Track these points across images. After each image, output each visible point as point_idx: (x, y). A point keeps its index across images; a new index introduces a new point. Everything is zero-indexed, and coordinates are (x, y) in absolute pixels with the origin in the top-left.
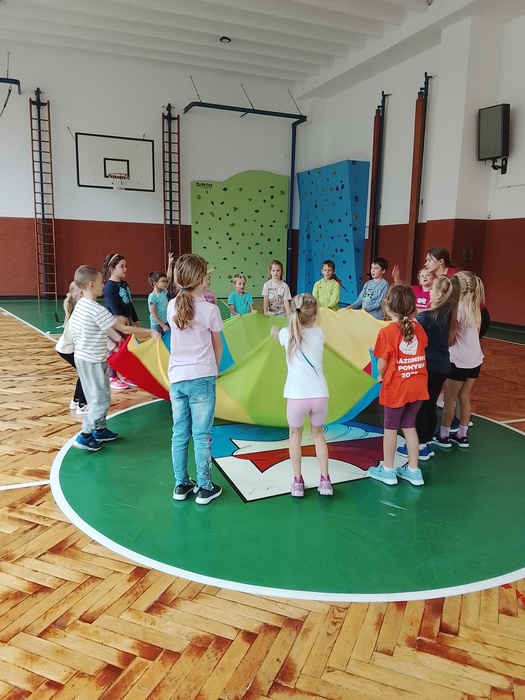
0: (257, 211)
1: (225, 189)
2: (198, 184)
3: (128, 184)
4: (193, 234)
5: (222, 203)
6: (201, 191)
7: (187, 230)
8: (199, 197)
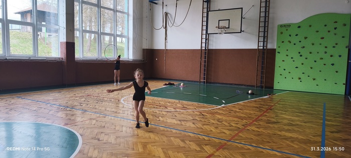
0: (322, 38)
1: (299, 27)
2: (281, 26)
3: (228, 30)
4: (277, 54)
5: (297, 35)
6: (284, 29)
7: (273, 52)
8: (282, 33)
